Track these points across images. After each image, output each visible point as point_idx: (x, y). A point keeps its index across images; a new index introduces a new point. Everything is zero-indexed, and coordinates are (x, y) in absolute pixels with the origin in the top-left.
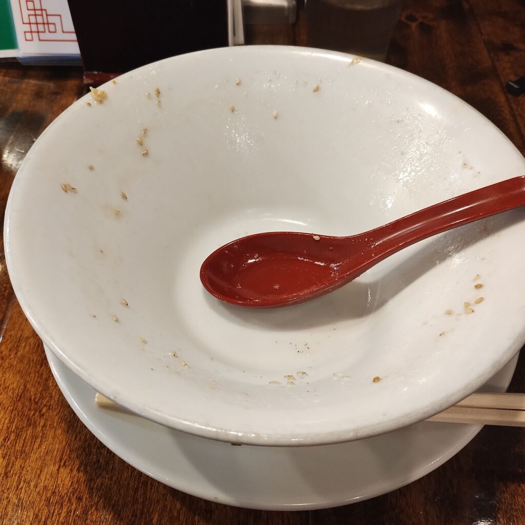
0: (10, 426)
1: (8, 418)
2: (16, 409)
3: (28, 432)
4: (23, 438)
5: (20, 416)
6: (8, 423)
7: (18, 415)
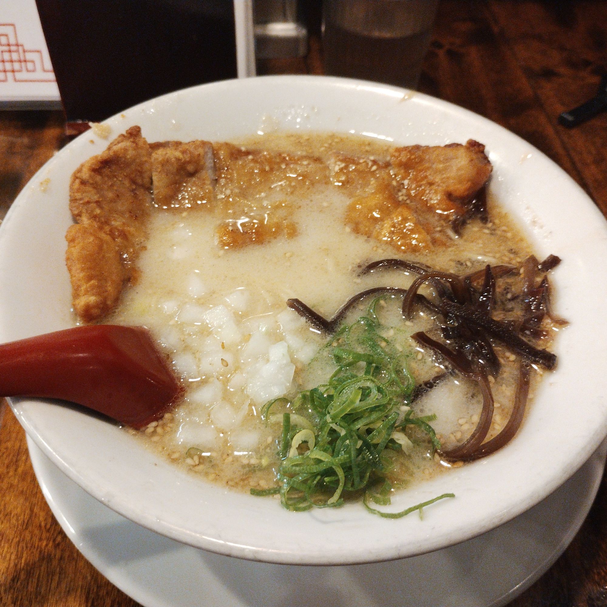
0: (18, 562)
1: (15, 553)
2: (23, 540)
3: (42, 568)
4: (37, 577)
5: (29, 549)
6: (15, 559)
7: (27, 547)
